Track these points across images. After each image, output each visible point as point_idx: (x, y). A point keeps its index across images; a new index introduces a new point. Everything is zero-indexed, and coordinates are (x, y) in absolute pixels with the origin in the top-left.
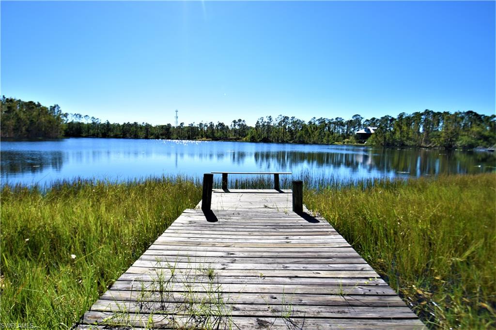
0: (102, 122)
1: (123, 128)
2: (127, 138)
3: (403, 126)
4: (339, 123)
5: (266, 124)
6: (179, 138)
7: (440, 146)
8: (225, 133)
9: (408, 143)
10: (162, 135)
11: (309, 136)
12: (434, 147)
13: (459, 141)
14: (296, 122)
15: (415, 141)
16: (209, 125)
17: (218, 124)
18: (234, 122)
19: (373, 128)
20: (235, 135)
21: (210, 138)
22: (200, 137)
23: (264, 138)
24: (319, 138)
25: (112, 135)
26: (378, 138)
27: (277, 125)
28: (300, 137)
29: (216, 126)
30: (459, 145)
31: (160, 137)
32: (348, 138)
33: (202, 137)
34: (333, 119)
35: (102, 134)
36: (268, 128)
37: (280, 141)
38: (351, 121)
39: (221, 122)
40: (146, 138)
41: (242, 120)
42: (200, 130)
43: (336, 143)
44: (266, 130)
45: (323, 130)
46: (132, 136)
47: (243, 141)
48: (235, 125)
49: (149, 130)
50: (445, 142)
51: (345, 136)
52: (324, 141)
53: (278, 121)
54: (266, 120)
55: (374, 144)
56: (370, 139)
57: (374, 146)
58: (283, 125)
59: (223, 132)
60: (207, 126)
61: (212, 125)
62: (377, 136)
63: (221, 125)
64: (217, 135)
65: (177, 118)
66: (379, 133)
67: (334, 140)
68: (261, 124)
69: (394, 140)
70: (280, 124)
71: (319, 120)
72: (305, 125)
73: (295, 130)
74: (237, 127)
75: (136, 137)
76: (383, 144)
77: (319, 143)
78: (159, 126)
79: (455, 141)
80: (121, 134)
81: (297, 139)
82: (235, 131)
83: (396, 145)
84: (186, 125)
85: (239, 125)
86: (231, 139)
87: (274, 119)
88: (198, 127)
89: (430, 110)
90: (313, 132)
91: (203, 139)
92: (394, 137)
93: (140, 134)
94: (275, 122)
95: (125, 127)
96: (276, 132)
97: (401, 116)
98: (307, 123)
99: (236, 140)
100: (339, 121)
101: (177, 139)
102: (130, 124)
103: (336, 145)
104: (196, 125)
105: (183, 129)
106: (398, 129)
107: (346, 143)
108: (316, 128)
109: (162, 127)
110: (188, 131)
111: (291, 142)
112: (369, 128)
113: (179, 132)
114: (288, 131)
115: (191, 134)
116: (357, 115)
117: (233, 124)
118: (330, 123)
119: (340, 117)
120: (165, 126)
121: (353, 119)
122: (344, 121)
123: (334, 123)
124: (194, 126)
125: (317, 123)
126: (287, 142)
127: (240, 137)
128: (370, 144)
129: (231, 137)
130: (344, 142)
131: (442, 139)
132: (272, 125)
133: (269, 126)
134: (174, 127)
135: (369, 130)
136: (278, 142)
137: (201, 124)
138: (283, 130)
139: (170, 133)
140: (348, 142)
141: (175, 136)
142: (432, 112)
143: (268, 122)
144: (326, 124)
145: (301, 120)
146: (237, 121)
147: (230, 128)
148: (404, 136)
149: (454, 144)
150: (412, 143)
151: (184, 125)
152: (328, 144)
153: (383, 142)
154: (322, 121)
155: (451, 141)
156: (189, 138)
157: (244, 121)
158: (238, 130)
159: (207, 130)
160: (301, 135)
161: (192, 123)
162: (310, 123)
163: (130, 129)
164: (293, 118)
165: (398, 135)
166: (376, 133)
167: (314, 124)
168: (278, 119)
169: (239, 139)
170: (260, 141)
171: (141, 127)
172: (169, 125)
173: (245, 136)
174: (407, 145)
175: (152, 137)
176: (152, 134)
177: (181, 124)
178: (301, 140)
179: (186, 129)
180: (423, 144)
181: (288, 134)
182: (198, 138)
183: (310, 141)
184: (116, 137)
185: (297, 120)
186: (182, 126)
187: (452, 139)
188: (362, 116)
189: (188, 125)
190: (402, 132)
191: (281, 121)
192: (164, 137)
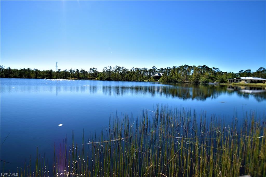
0: (6, 68)
1: (20, 72)
2: (23, 78)
3: (176, 73)
4: (146, 71)
5: (108, 70)
6: (57, 78)
7: (193, 82)
8: (85, 75)
9: (178, 80)
10: (47, 76)
11: (131, 77)
12: (190, 82)
13: (201, 79)
14: (124, 69)
15: (181, 80)
16: (76, 71)
17: (81, 70)
18: (91, 69)
19: (162, 73)
20: (91, 77)
21: (76, 78)
22: (71, 77)
23: (108, 78)
24: (136, 78)
25: (12, 76)
26: (165, 78)
27: (114, 71)
28: (126, 78)
29: (80, 71)
30: (201, 81)
31: (46, 77)
32: (150, 78)
33: (72, 77)
34: (142, 69)
35: (5, 75)
36: (110, 73)
37: (116, 80)
38: (151, 69)
39: (83, 69)
40: (36, 78)
41: (95, 68)
42: (70, 73)
43: (144, 81)
44: (109, 74)
45: (138, 74)
46: (26, 77)
47: (96, 80)
48: (91, 71)
49: (38, 73)
50: (195, 80)
51: (149, 77)
52: (139, 79)
53: (115, 69)
54: (108, 68)
55: (163, 81)
56: (161, 79)
57: (163, 82)
58: (117, 71)
59: (84, 75)
60: (75, 71)
61: (78, 71)
62: (164, 77)
63: (83, 71)
64: (81, 76)
65: (57, 66)
66: (165, 76)
67: (143, 79)
68: (106, 70)
69: (172, 79)
70: (116, 70)
71: (136, 69)
72: (129, 71)
73: (124, 74)
74: (92, 72)
75: (29, 77)
76: (167, 81)
77: (136, 81)
78: (45, 71)
79: (199, 79)
80: (18, 76)
81: (125, 79)
82: (91, 74)
83: (173, 82)
84: (62, 70)
85: (93, 71)
86: (89, 79)
87: (112, 68)
88: (69, 72)
89: (187, 65)
90: (133, 75)
91: (72, 78)
92: (172, 78)
93: (32, 75)
94: (113, 70)
95: (22, 71)
96: (114, 75)
97: (174, 67)
98: (129, 70)
99: (92, 79)
100: (145, 70)
101: (56, 78)
102: (25, 70)
103: (145, 81)
104: (68, 70)
105: (60, 73)
106: (173, 74)
107: (149, 81)
108: (134, 73)
109: (47, 72)
110: (63, 74)
111: (122, 80)
112: (160, 73)
113: (57, 74)
114: (120, 74)
115: (65, 76)
116: (154, 67)
117: (90, 70)
118: (141, 71)
119: (146, 68)
120: (49, 71)
121: (152, 69)
122: (148, 70)
123: (143, 71)
124: (67, 71)
125: (135, 70)
126: (120, 80)
127: (94, 78)
128: (161, 81)
129: (89, 78)
130: (148, 80)
131: (194, 78)
132: (112, 71)
133: (110, 72)
134: (54, 72)
135: (160, 74)
136: (115, 80)
137: (71, 70)
138: (117, 74)
139: (52, 75)
140: (150, 80)
141: (55, 77)
142: (188, 65)
143: (109, 70)
144: (139, 71)
145: (127, 69)
146: (92, 69)
147: (88, 73)
148: (176, 77)
149: (199, 81)
150: (180, 81)
151: (60, 71)
152: (141, 81)
153: (167, 80)
154: (137, 69)
155: (197, 79)
156: (64, 78)
157: (96, 69)
158: (92, 73)
159: (75, 74)
160: (127, 77)
161: (66, 69)
162: (131, 70)
163: (25, 73)
164: (123, 67)
165: (173, 77)
166: (163, 76)
167: (133, 71)
168: (115, 68)
169: (93, 78)
170: (105, 80)
171: (33, 71)
172: (51, 71)
173: (97, 77)
174: (178, 82)
175: (40, 77)
176: (40, 76)
177: (59, 70)
178: (127, 79)
179: (62, 73)
180: (185, 81)
181: (120, 76)
182: (70, 78)
183: (132, 79)
184: (15, 77)
185: (125, 69)
186: (59, 71)
187: (198, 78)
188: (156, 67)
189: (63, 71)
190: (175, 75)
191: (116, 69)
192: (48, 77)
